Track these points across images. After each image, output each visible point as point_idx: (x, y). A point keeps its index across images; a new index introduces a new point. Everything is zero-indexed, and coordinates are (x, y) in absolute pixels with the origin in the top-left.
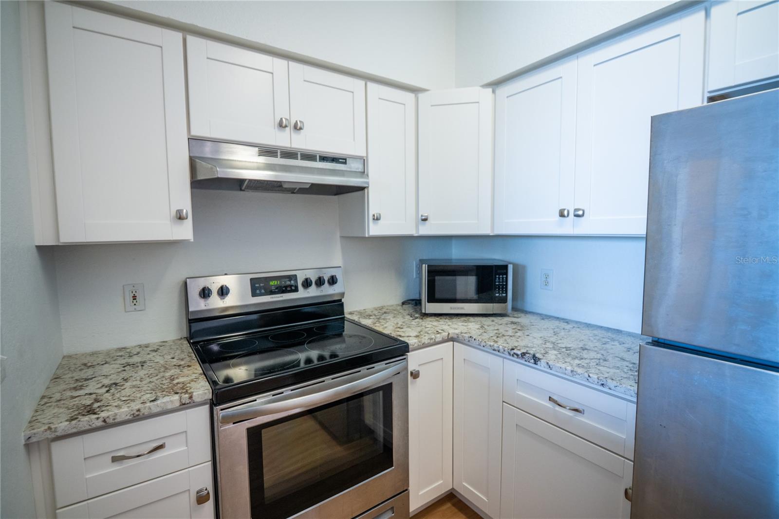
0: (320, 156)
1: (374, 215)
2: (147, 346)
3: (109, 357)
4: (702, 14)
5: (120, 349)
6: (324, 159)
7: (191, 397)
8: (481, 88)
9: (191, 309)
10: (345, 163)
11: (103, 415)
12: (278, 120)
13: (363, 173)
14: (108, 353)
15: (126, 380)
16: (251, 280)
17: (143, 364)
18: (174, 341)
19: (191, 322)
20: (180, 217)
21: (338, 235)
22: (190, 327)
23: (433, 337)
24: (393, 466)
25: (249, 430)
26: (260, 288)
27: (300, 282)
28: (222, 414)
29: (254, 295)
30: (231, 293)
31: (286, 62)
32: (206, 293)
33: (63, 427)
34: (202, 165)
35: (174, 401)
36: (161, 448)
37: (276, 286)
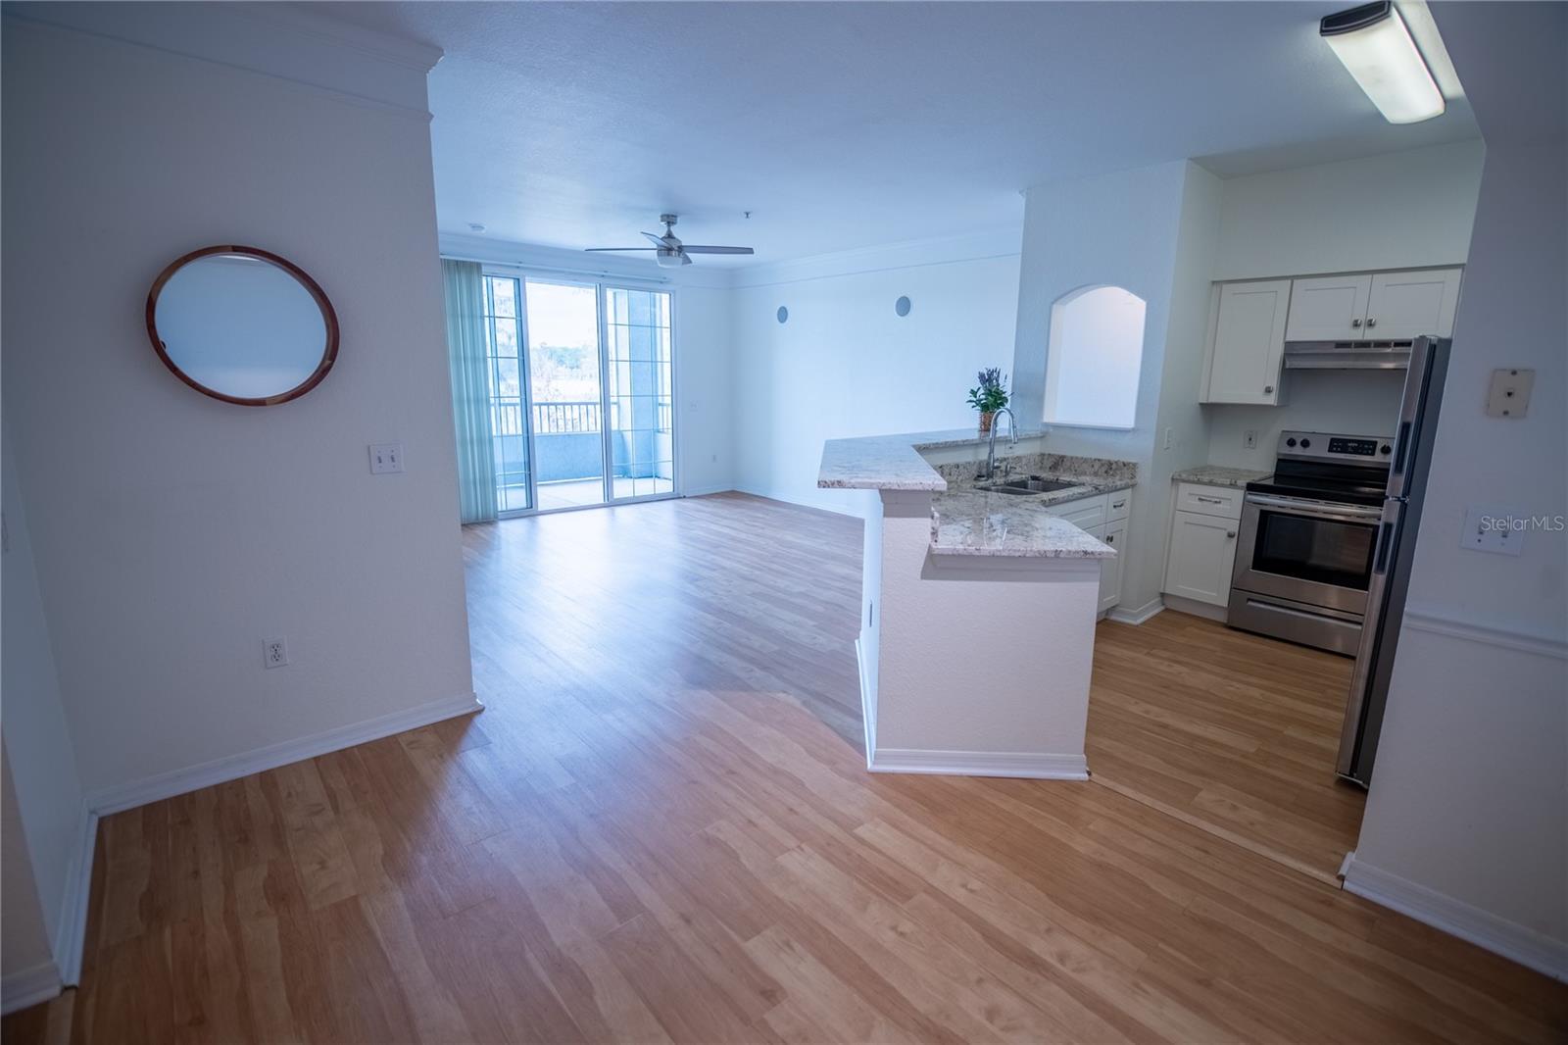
0: (1394, 343)
6: (1399, 344)
7: (1235, 482)
9: (1280, 452)
11: (1199, 477)
12: (1353, 321)
15: (1219, 474)
19: (1279, 460)
20: (1268, 391)
22: (1277, 465)
25: (1261, 511)
26: (1337, 447)
27: (1379, 447)
28: (1249, 497)
29: (1330, 450)
30: (1311, 446)
31: (1370, 276)
32: (1291, 443)
33: (1184, 477)
34: (1289, 359)
35: (1229, 483)
36: (1218, 502)
37: (1353, 447)
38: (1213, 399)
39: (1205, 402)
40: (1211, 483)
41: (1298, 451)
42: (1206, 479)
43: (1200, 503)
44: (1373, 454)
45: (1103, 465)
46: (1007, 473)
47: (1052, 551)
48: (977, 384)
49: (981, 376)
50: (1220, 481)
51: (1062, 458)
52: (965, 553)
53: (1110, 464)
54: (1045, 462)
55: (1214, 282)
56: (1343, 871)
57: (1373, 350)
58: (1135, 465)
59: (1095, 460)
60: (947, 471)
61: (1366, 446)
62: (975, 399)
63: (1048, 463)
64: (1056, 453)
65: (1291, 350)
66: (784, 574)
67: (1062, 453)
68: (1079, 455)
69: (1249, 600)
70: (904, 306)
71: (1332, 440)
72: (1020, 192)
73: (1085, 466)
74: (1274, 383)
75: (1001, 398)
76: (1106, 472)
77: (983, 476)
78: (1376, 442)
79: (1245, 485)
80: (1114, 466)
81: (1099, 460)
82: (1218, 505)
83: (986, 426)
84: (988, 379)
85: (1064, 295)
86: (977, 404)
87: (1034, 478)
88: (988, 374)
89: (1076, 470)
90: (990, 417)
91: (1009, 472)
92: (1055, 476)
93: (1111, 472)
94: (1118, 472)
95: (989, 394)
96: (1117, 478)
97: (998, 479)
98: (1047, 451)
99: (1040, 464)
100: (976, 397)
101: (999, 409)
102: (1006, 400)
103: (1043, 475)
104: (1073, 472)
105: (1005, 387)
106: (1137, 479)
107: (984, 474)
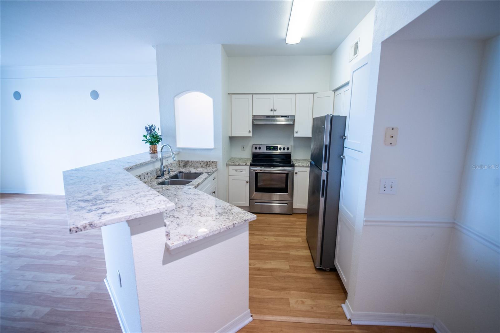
0: (281, 116)
1: (296, 131)
2: (245, 158)
3: (237, 158)
7: (247, 164)
9: (253, 151)
10: (289, 117)
11: (235, 163)
12: (271, 109)
13: (294, 120)
15: (239, 161)
17: (242, 160)
18: (250, 158)
19: (253, 154)
20: (250, 132)
21: (292, 136)
23: (303, 165)
24: (287, 193)
25: (256, 172)
26: (268, 148)
27: (278, 148)
28: (252, 168)
29: (266, 150)
30: (261, 149)
31: (273, 95)
32: (256, 148)
33: (230, 163)
34: (254, 121)
35: (244, 164)
36: (242, 171)
37: (272, 148)
38: (233, 135)
39: (230, 136)
40: (239, 165)
41: (258, 150)
42: (237, 164)
43: (236, 172)
44: (277, 150)
45: (204, 163)
46: (169, 172)
47: (232, 225)
48: (146, 133)
49: (146, 128)
50: (242, 164)
51: (188, 161)
52: (190, 242)
53: (207, 162)
54: (181, 164)
55: (228, 94)
56: (349, 317)
57: (271, 118)
58: (216, 162)
59: (201, 161)
60: (143, 177)
61: (275, 148)
62: (146, 139)
63: (182, 164)
64: (185, 160)
65: (255, 118)
66: (43, 244)
68: (195, 160)
69: (255, 202)
70: (95, 95)
71: (267, 147)
72: (153, 46)
73: (197, 164)
74: (251, 129)
75: (158, 139)
76: (206, 165)
77: (160, 176)
78: (277, 146)
79: (249, 164)
80: (209, 163)
81: (203, 161)
83: (154, 152)
84: (150, 130)
85: (178, 94)
86: (147, 142)
87: (180, 172)
88: (149, 128)
89: (194, 166)
90: (154, 147)
91: (170, 172)
92: (188, 170)
93: (208, 166)
94: (211, 165)
95: (152, 137)
96: (211, 167)
97: (166, 176)
98: (181, 159)
99: (179, 166)
100: (146, 138)
101: (158, 143)
102: (161, 139)
103: (183, 170)
104: (193, 167)
105: (159, 133)
106: (218, 167)
107: (160, 175)
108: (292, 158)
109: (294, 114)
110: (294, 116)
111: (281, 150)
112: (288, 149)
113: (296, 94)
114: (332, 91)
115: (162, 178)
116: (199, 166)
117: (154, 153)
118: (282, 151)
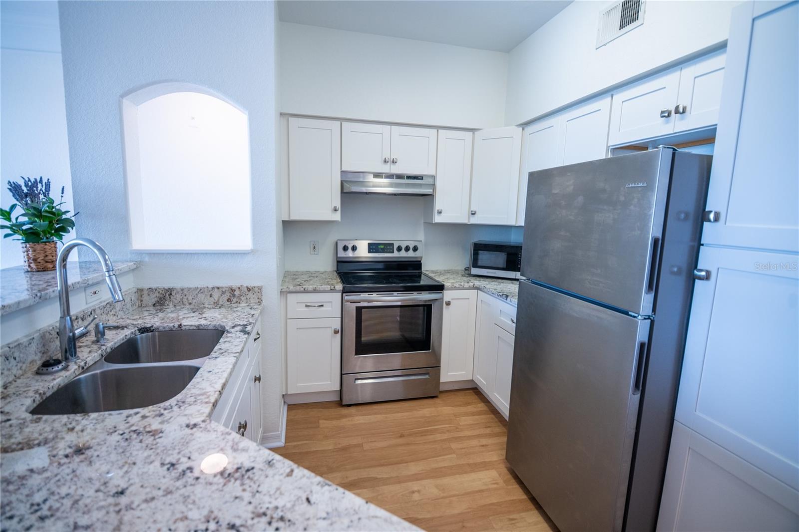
0: (407, 176)
1: (438, 210)
2: (318, 272)
3: (303, 273)
4: (610, 98)
5: (307, 272)
6: (409, 177)
7: (334, 287)
8: (516, 127)
9: (338, 256)
10: (422, 179)
11: (304, 287)
12: (384, 159)
13: (433, 186)
14: (303, 272)
15: (311, 280)
16: (369, 244)
17: (317, 277)
18: (330, 272)
19: (338, 262)
20: (335, 210)
21: (423, 221)
22: (338, 265)
23: (462, 284)
24: (430, 350)
25: (357, 307)
26: (373, 249)
27: (395, 247)
28: (346, 298)
29: (369, 252)
30: (357, 250)
31: (389, 127)
32: (345, 248)
33: (292, 288)
34: (345, 185)
35: (328, 288)
36: (322, 306)
37: (382, 249)
38: (294, 217)
39: (286, 219)
40: (315, 291)
41: (350, 254)
42: (311, 288)
43: (306, 309)
44: (393, 252)
45: (223, 293)
49: (15, 187)
50: (321, 288)
51: (170, 292)
53: (232, 290)
54: (145, 299)
55: (281, 114)
58: (260, 288)
59: (213, 288)
61: (389, 247)
63: (151, 299)
64: (160, 286)
65: (347, 177)
67: (167, 286)
68: (192, 286)
69: (356, 379)
73: (201, 297)
74: (338, 204)
75: (59, 222)
76: (229, 300)
77: (58, 362)
78: (393, 244)
80: (237, 293)
81: (218, 288)
82: (322, 308)
83: (43, 265)
84: (30, 193)
86: (15, 232)
87: (143, 330)
88: (26, 185)
89: (190, 304)
90: (44, 250)
91: (103, 334)
92: (173, 320)
93: (235, 300)
94: (243, 299)
95: (34, 215)
96: (243, 304)
97: (88, 355)
98: (146, 286)
99: (140, 306)
100: (9, 220)
101: (61, 237)
102: (72, 224)
103: (155, 321)
104: (188, 306)
105: (66, 204)
106: (264, 303)
107: (59, 356)
108: (424, 269)
109: (434, 173)
110: (433, 177)
111: (401, 252)
112: (415, 249)
113: (438, 128)
114: (517, 126)
115: (65, 368)
116: (208, 301)
117: (45, 270)
118: (403, 254)
